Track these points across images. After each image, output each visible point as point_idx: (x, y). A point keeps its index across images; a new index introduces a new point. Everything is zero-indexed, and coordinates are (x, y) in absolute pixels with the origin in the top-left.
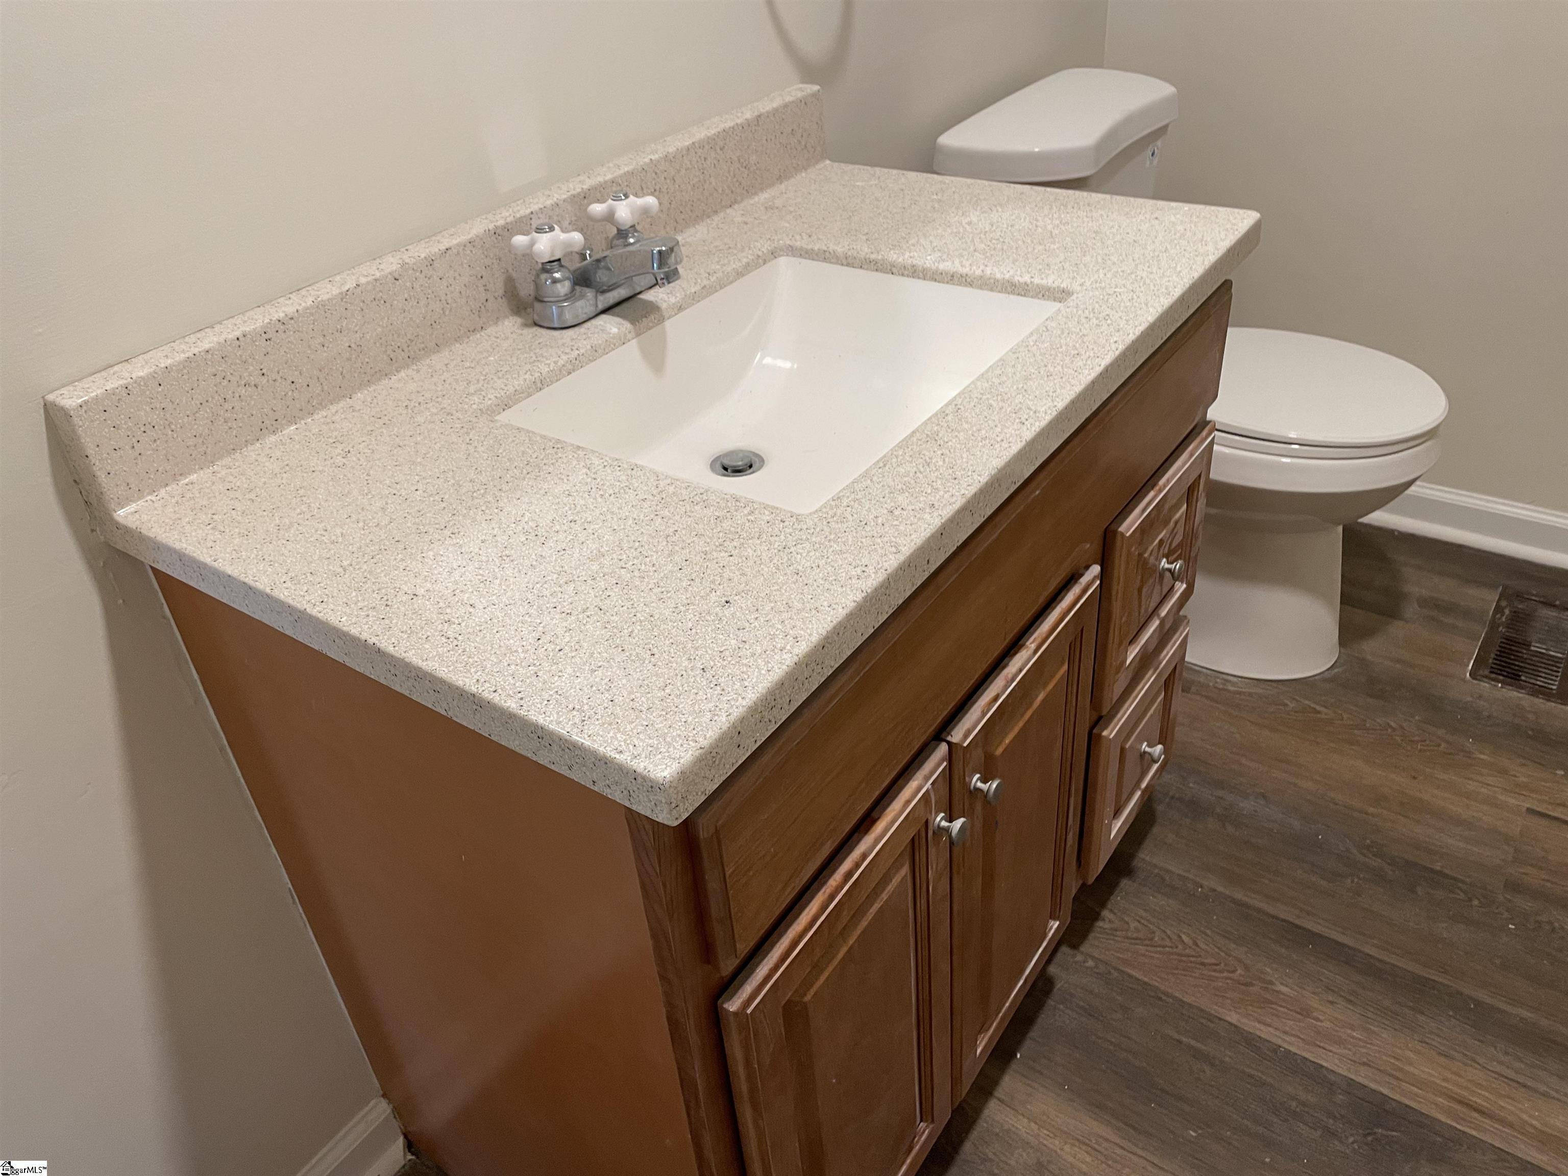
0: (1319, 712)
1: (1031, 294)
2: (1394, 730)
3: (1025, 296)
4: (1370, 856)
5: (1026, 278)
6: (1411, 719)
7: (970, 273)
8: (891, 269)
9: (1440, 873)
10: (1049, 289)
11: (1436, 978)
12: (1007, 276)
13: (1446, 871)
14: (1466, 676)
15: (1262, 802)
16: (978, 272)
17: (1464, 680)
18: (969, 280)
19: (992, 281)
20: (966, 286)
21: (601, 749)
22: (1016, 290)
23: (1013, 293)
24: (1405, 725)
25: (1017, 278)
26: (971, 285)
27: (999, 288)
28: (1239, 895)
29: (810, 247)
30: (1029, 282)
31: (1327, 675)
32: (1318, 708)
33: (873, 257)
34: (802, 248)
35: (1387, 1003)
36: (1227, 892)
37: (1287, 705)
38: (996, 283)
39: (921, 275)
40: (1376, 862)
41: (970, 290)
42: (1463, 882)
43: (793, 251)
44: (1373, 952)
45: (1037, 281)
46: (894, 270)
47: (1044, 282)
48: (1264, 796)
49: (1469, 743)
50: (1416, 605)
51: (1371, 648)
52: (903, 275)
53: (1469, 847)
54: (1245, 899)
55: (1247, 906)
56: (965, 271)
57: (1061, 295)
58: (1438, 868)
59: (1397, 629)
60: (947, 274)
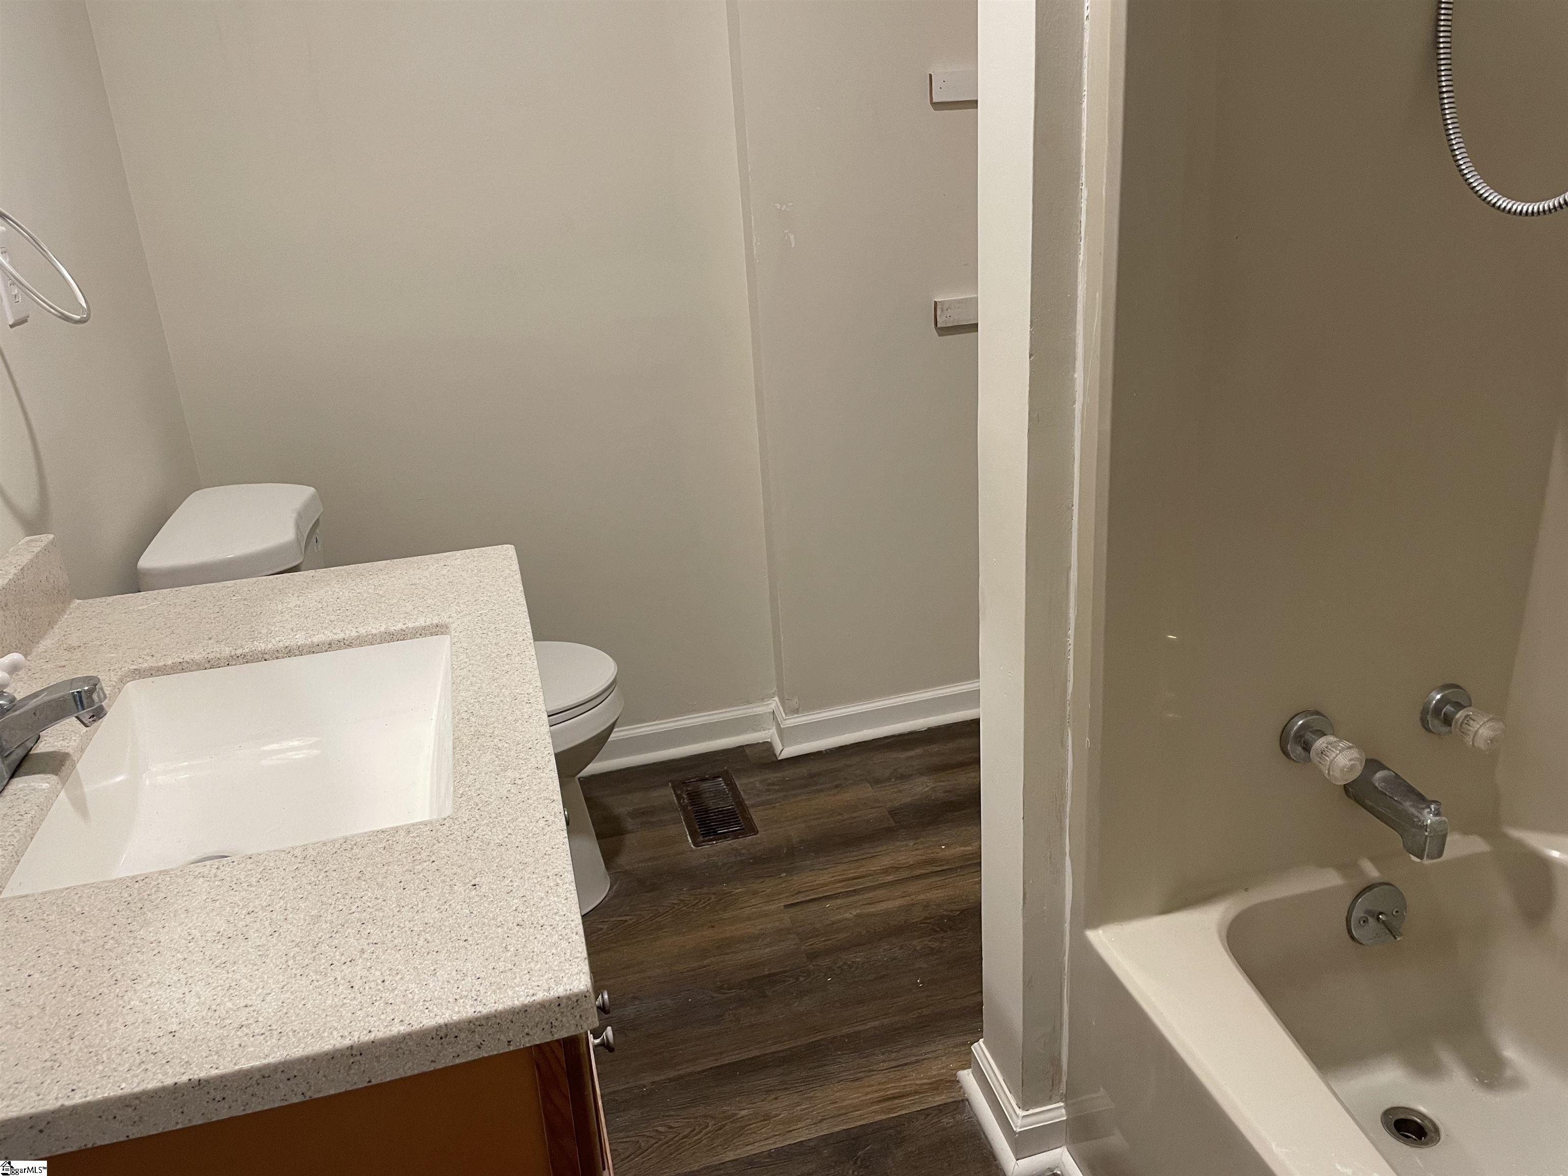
0: (626, 921)
1: (409, 636)
2: (678, 904)
3: (404, 639)
4: (727, 991)
5: (400, 626)
6: (682, 892)
7: (346, 637)
8: (263, 657)
9: (769, 975)
10: (424, 628)
11: (817, 1039)
12: (382, 629)
13: (773, 971)
14: (692, 847)
15: (637, 1003)
16: (354, 634)
17: (692, 851)
18: (347, 643)
19: (370, 636)
20: (346, 648)
21: (516, 1002)
22: (394, 637)
23: (392, 640)
24: (682, 898)
25: (392, 629)
26: (350, 646)
27: (378, 640)
28: (672, 1074)
29: (161, 664)
30: (404, 627)
31: (611, 894)
32: (623, 918)
33: (239, 652)
34: (151, 668)
35: (804, 1074)
36: (663, 1078)
37: (601, 929)
38: (375, 637)
39: (297, 653)
40: (732, 994)
41: (350, 650)
42: (785, 972)
43: (139, 674)
44: (774, 1049)
45: (411, 625)
46: (266, 657)
47: (417, 624)
48: (635, 998)
49: (725, 887)
50: (629, 819)
51: (623, 860)
52: (277, 658)
53: (773, 948)
54: (676, 1073)
55: (682, 1077)
56: (341, 636)
57: (439, 629)
58: (767, 973)
59: (630, 840)
60: (323, 644)
